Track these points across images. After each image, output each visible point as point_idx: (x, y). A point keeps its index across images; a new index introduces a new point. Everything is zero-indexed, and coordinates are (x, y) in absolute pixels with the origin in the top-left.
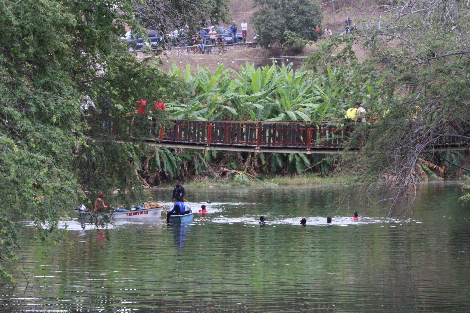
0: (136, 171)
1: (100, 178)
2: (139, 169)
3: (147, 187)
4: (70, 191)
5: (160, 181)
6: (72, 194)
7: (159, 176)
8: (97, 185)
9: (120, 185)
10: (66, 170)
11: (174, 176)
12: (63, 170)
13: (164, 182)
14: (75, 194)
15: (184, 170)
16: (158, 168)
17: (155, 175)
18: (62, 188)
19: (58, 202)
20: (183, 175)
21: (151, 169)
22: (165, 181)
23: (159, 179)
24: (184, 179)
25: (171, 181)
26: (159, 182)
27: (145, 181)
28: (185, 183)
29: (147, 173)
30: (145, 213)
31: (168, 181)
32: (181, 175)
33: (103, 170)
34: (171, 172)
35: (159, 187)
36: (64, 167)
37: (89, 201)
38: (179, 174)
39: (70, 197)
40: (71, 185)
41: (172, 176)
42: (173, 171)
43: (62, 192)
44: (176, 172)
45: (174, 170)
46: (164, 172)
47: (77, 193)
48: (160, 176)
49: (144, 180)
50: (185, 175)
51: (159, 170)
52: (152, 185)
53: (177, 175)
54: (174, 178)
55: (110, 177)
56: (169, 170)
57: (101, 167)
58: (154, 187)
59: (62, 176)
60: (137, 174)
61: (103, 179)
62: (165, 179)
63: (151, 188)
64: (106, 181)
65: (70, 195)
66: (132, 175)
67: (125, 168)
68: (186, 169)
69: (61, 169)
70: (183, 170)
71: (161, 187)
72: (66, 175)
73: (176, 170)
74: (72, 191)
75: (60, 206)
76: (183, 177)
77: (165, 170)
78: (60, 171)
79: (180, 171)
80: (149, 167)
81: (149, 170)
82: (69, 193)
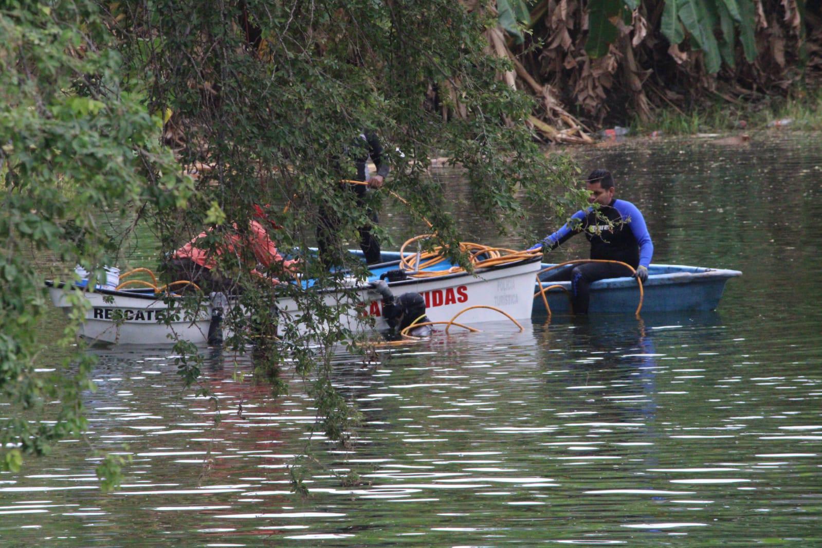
0: (498, 36)
1: (282, 82)
2: (518, 30)
3: (564, 134)
4: (100, 153)
5: (643, 98)
6: (112, 173)
7: (633, 65)
8: (262, 125)
9: (398, 119)
10: (74, 35)
11: (724, 65)
12: (55, 30)
13: (664, 104)
14: (128, 173)
15: (786, 26)
16: (628, 19)
17: (611, 63)
18: (50, 140)
19: (30, 223)
20: (780, 58)
21: (586, 26)
22: (671, 95)
23: (638, 84)
24: (786, 84)
25: (706, 92)
26: (635, 105)
27: (551, 101)
28: (790, 104)
29: (562, 53)
30: (451, 300)
31: (686, 93)
32: (766, 57)
33: (298, 33)
34: (709, 45)
35: (633, 134)
36: (62, 17)
37: (215, 214)
38: (752, 50)
39: (99, 188)
40: (102, 121)
41: (714, 66)
42: (718, 34)
43: (52, 165)
44: (738, 43)
45: (726, 28)
46: (664, 43)
47: (146, 170)
48: (644, 65)
49: (546, 90)
50: (790, 57)
51: (632, 34)
52: (590, 120)
53: (741, 61)
54: (723, 77)
55: (338, 75)
56: (696, 33)
57: (285, 15)
58: (609, 133)
59: (52, 66)
60: (502, 53)
61: (300, 88)
62: (669, 86)
63: (586, 137)
64: (315, 96)
65: (100, 178)
66: (464, 60)
67: (425, 22)
68: (797, 21)
69: (43, 25)
70: (776, 29)
71: (648, 133)
72: (75, 63)
73: (737, 32)
74: (109, 157)
75: (42, 244)
76: (777, 69)
77: (671, 29)
78: (34, 36)
79: (761, 34)
80: (575, 15)
81: (573, 34)
82: (96, 165)
